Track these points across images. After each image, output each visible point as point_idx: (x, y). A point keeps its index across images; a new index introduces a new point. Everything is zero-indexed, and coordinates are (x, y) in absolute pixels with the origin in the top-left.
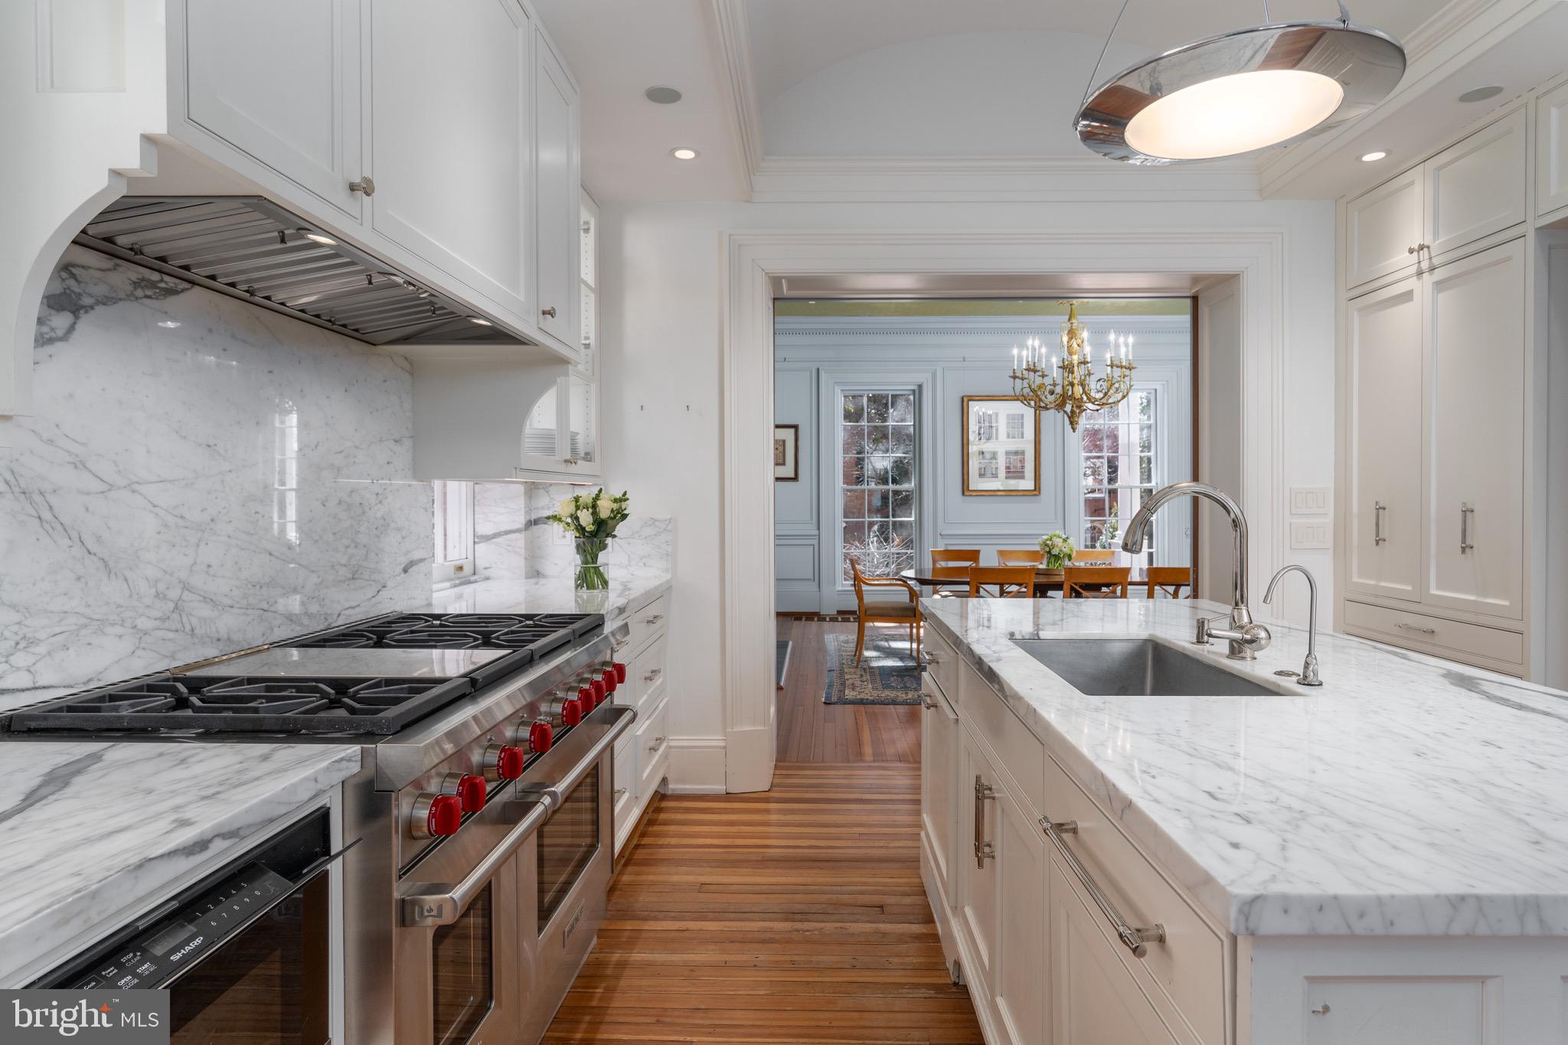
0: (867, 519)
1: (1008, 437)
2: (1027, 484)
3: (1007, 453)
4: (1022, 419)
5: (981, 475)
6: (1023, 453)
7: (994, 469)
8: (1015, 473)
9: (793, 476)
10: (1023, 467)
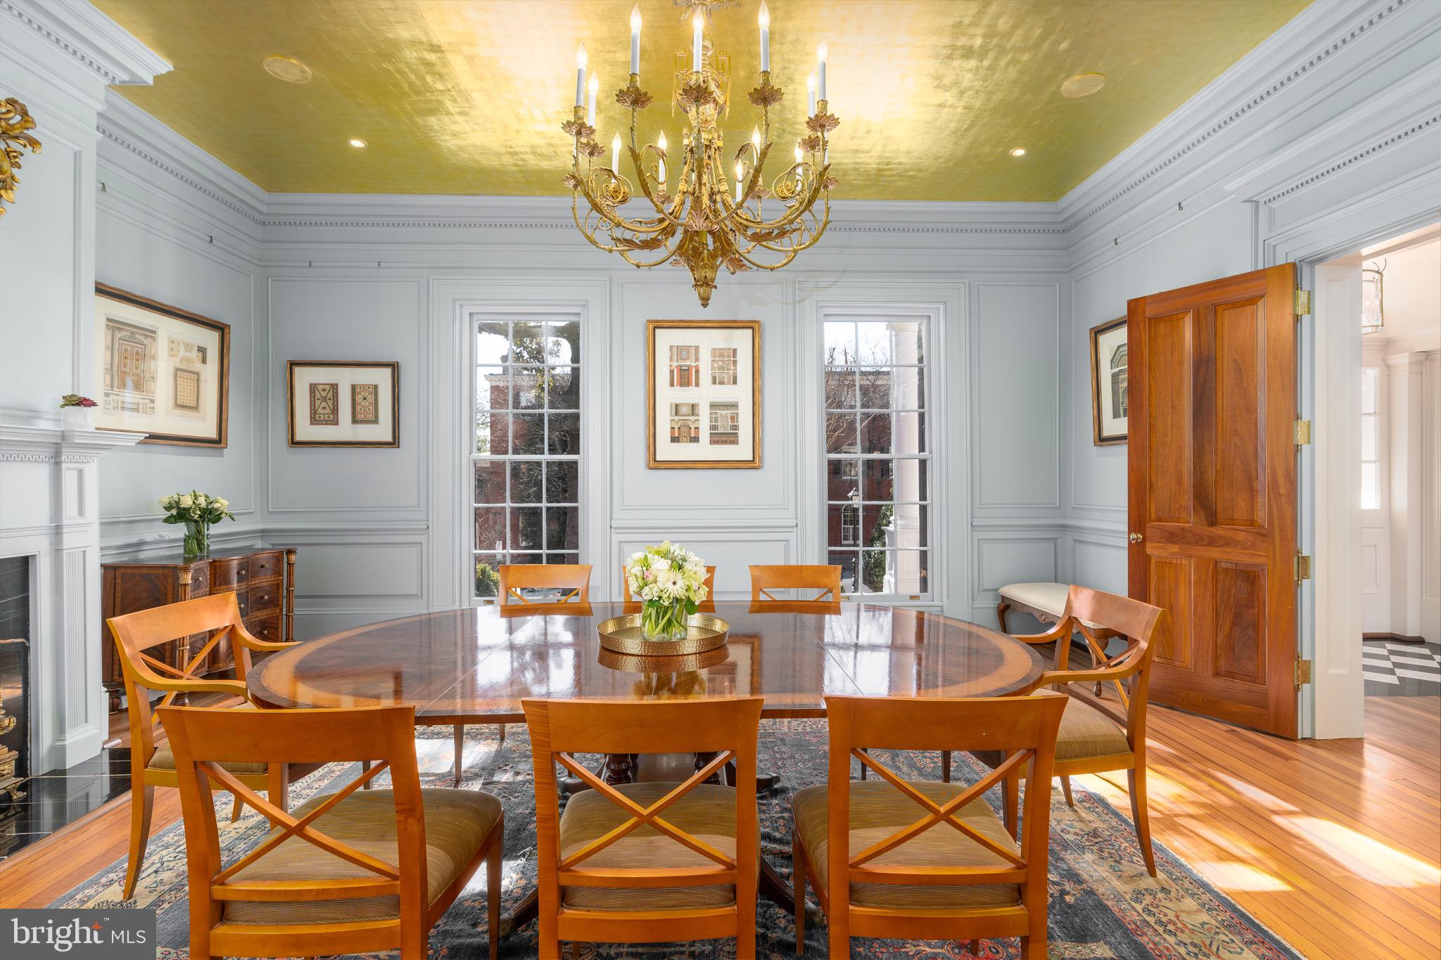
0: (508, 504)
1: (714, 383)
2: (742, 451)
3: (713, 406)
4: (734, 355)
5: (674, 439)
6: (734, 406)
7: (693, 430)
8: (726, 437)
9: (390, 439)
10: (735, 427)
